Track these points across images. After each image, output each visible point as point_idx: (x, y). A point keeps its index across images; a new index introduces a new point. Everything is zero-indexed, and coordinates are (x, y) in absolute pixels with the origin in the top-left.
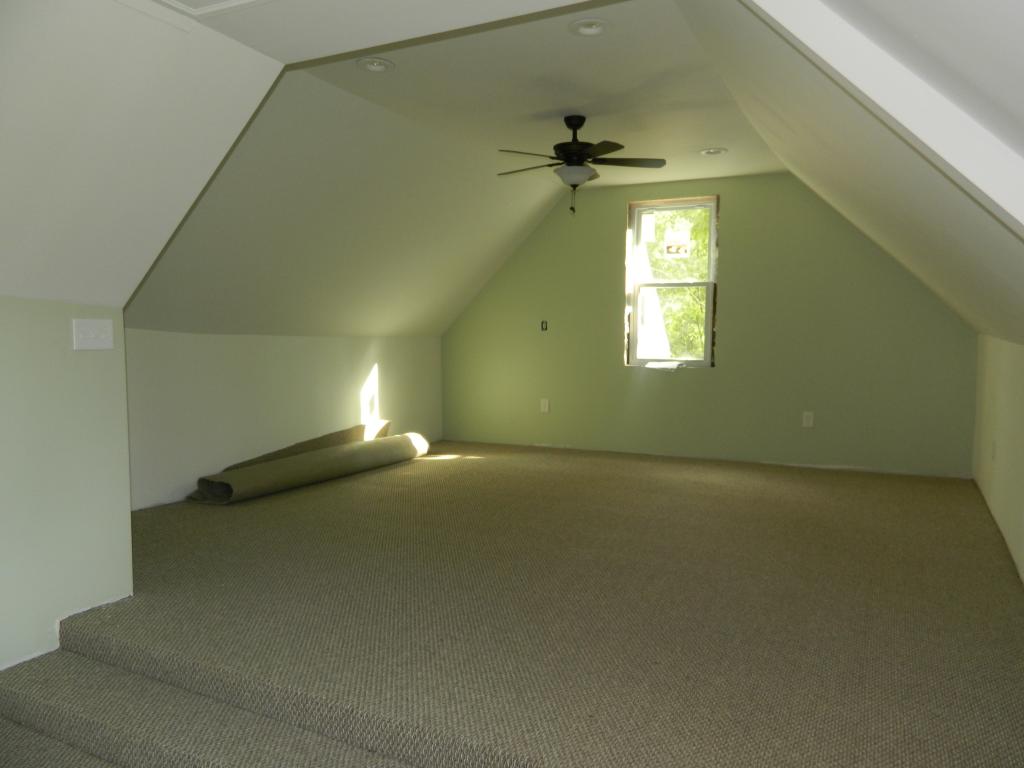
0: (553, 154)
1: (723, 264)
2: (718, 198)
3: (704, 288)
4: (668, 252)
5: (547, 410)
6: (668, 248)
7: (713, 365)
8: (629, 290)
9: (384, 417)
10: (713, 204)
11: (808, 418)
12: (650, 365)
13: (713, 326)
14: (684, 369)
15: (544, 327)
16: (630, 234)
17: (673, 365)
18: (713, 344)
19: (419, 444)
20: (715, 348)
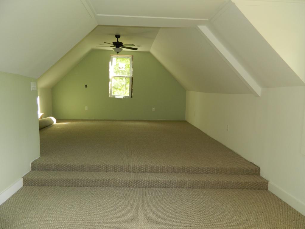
0: (112, 44)
1: (134, 73)
2: (133, 56)
3: (129, 78)
4: (120, 68)
5: (87, 109)
6: (120, 67)
7: (132, 97)
8: (110, 78)
10: (131, 57)
11: (153, 109)
12: (116, 97)
13: (132, 87)
14: (125, 98)
15: (86, 86)
16: (110, 63)
17: (122, 97)
18: (132, 92)
20: (132, 93)
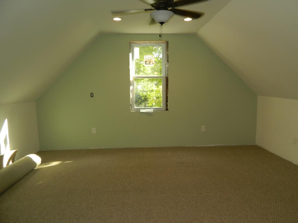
3: (162, 79)
4: (146, 64)
5: (95, 133)
6: (146, 62)
7: (167, 110)
9: (12, 149)
10: (164, 45)
11: (203, 128)
12: (141, 111)
15: (92, 95)
16: (130, 55)
19: (37, 159)
